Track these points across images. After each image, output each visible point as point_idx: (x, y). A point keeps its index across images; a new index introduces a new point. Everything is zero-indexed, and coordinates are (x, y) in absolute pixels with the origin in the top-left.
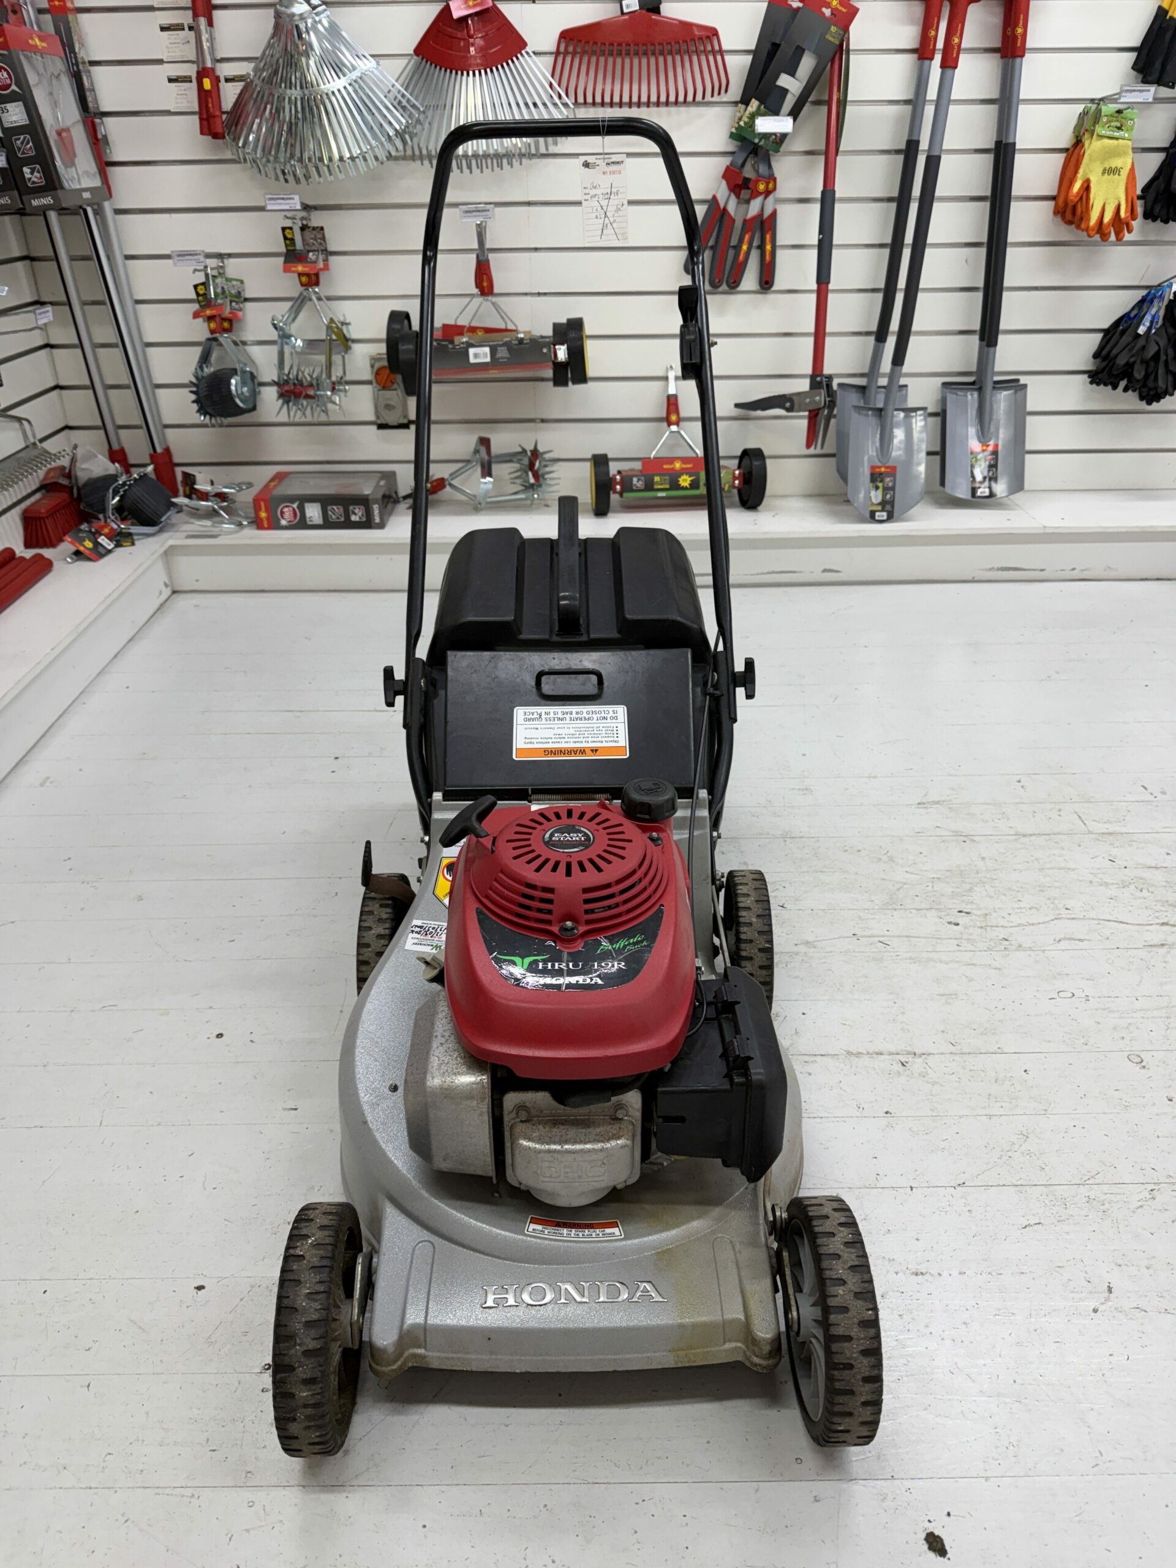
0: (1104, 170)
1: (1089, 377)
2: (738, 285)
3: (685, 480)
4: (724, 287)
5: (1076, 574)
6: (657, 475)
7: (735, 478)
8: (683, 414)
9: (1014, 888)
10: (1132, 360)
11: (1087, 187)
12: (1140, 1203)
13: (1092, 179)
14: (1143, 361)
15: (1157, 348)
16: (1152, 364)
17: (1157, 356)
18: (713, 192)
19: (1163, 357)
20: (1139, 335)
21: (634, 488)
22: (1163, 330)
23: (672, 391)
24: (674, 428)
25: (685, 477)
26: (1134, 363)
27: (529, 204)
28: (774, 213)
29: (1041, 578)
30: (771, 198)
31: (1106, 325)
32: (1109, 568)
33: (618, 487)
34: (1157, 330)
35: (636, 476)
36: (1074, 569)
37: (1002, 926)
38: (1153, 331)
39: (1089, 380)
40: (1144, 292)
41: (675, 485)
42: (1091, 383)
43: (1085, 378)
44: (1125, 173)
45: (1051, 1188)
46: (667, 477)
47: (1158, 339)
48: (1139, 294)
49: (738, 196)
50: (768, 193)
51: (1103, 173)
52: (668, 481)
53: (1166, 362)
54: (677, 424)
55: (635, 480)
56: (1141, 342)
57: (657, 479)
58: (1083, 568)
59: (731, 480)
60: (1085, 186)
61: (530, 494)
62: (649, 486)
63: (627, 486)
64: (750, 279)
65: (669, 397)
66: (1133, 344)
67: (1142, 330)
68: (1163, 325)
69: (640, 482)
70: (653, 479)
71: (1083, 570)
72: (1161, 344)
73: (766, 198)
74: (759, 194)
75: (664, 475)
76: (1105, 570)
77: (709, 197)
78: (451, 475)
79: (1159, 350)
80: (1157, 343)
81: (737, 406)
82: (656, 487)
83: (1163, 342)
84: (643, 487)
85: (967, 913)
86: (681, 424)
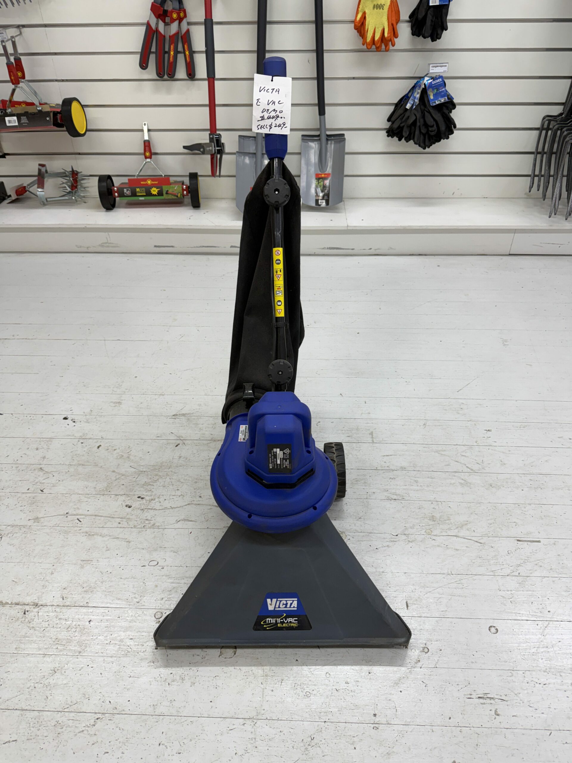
0: (374, 6)
1: (387, 132)
2: (174, 75)
3: (154, 191)
4: (166, 77)
5: (372, 252)
6: (138, 188)
7: (183, 190)
8: (153, 151)
9: (182, 480)
10: (402, 125)
11: (364, 17)
12: (84, 729)
13: (367, 11)
14: (408, 127)
15: (414, 118)
16: (413, 128)
17: (415, 123)
18: (148, 19)
19: (418, 124)
20: (407, 109)
21: (125, 195)
22: (419, 108)
23: (146, 138)
24: (148, 160)
25: (154, 189)
26: (404, 126)
27: (46, 26)
28: (188, 31)
29: (352, 254)
30: (184, 23)
31: (396, 101)
32: (391, 248)
33: (116, 194)
34: (416, 106)
35: (125, 188)
36: (371, 249)
37: (155, 509)
38: (414, 107)
39: (387, 134)
40: (415, 81)
41: (149, 194)
42: (388, 136)
43: (384, 133)
44: (386, 8)
45: (41, 713)
46: (143, 189)
47: (416, 113)
48: (414, 82)
49: (164, 21)
50: (180, 20)
51: (374, 8)
52: (144, 191)
53: (420, 126)
54: (150, 157)
55: (125, 190)
56: (407, 114)
57: (138, 190)
58: (376, 248)
59: (182, 191)
60: (364, 16)
61: (71, 197)
62: (134, 194)
63: (122, 195)
64: (181, 72)
65: (145, 142)
66: (403, 115)
67: (408, 106)
68: (419, 104)
69: (128, 191)
70: (136, 190)
71: (376, 249)
72: (418, 116)
73: (180, 23)
74: (175, 20)
75: (142, 188)
76: (388, 250)
77: (146, 21)
78: (28, 185)
79: (416, 119)
80: (415, 115)
81: (185, 147)
82: (138, 194)
83: (419, 115)
84: (130, 194)
85: (142, 498)
86: (153, 156)
